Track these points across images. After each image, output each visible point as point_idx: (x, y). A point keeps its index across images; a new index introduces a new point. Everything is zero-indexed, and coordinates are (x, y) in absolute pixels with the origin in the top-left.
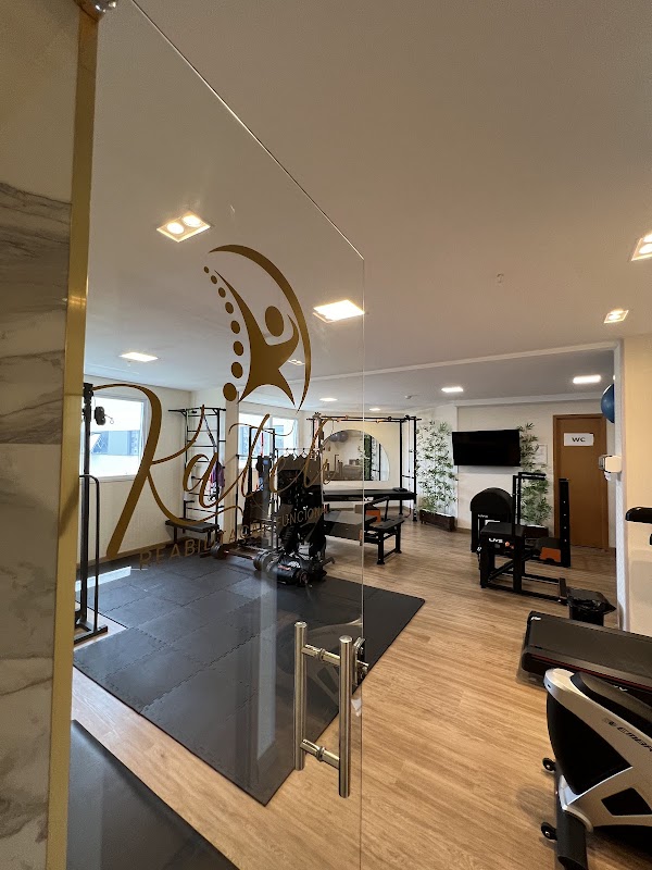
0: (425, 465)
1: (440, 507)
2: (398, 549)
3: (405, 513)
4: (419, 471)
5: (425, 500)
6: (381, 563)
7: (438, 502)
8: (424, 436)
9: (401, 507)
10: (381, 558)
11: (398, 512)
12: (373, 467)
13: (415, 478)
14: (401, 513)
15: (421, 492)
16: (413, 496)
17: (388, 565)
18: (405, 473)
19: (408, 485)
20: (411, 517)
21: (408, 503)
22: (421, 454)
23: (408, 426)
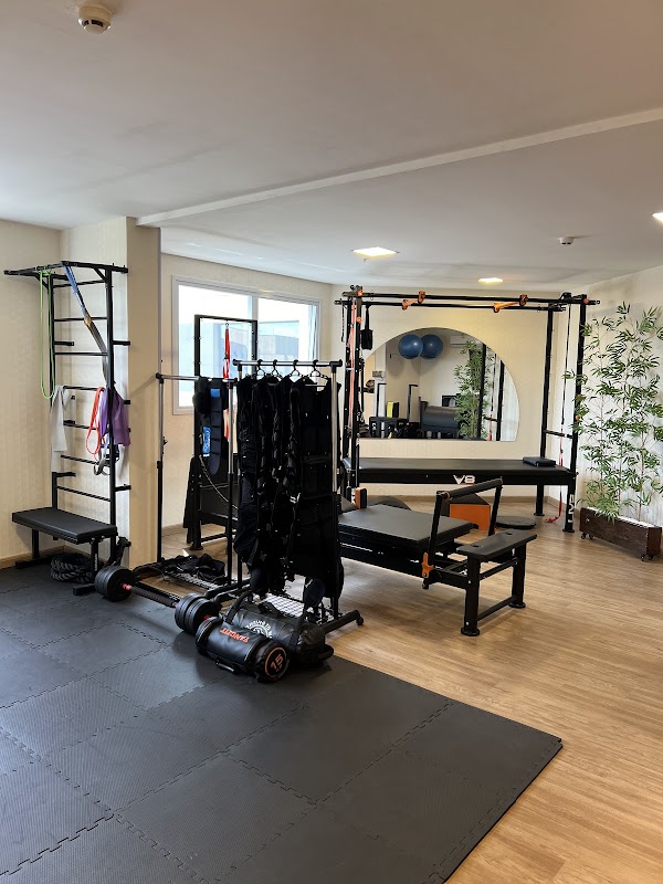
0: (601, 408)
1: (627, 504)
2: (517, 599)
3: (549, 511)
4: (586, 420)
5: (594, 486)
6: (471, 630)
7: (626, 494)
8: (602, 340)
9: (540, 500)
10: (473, 619)
11: (533, 509)
12: (488, 412)
13: (575, 438)
14: (539, 512)
15: (586, 469)
16: (567, 478)
17: (486, 636)
18: (554, 425)
19: (558, 452)
20: (562, 522)
21: (556, 492)
22: (593, 382)
23: (568, 318)
